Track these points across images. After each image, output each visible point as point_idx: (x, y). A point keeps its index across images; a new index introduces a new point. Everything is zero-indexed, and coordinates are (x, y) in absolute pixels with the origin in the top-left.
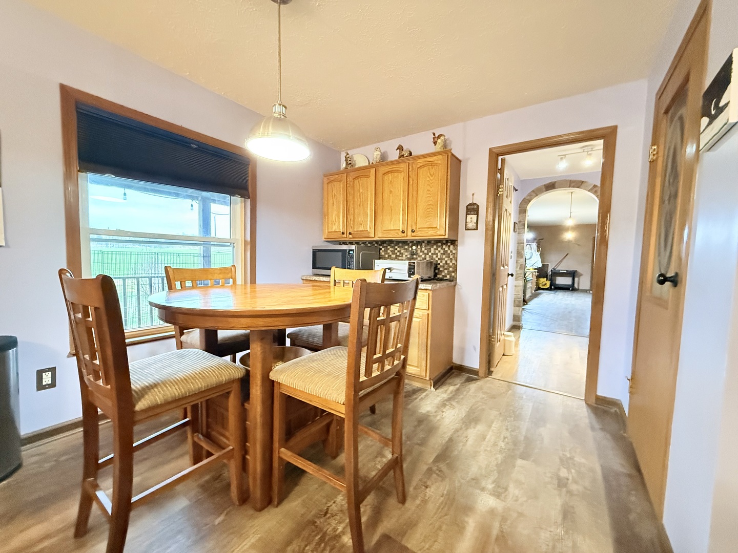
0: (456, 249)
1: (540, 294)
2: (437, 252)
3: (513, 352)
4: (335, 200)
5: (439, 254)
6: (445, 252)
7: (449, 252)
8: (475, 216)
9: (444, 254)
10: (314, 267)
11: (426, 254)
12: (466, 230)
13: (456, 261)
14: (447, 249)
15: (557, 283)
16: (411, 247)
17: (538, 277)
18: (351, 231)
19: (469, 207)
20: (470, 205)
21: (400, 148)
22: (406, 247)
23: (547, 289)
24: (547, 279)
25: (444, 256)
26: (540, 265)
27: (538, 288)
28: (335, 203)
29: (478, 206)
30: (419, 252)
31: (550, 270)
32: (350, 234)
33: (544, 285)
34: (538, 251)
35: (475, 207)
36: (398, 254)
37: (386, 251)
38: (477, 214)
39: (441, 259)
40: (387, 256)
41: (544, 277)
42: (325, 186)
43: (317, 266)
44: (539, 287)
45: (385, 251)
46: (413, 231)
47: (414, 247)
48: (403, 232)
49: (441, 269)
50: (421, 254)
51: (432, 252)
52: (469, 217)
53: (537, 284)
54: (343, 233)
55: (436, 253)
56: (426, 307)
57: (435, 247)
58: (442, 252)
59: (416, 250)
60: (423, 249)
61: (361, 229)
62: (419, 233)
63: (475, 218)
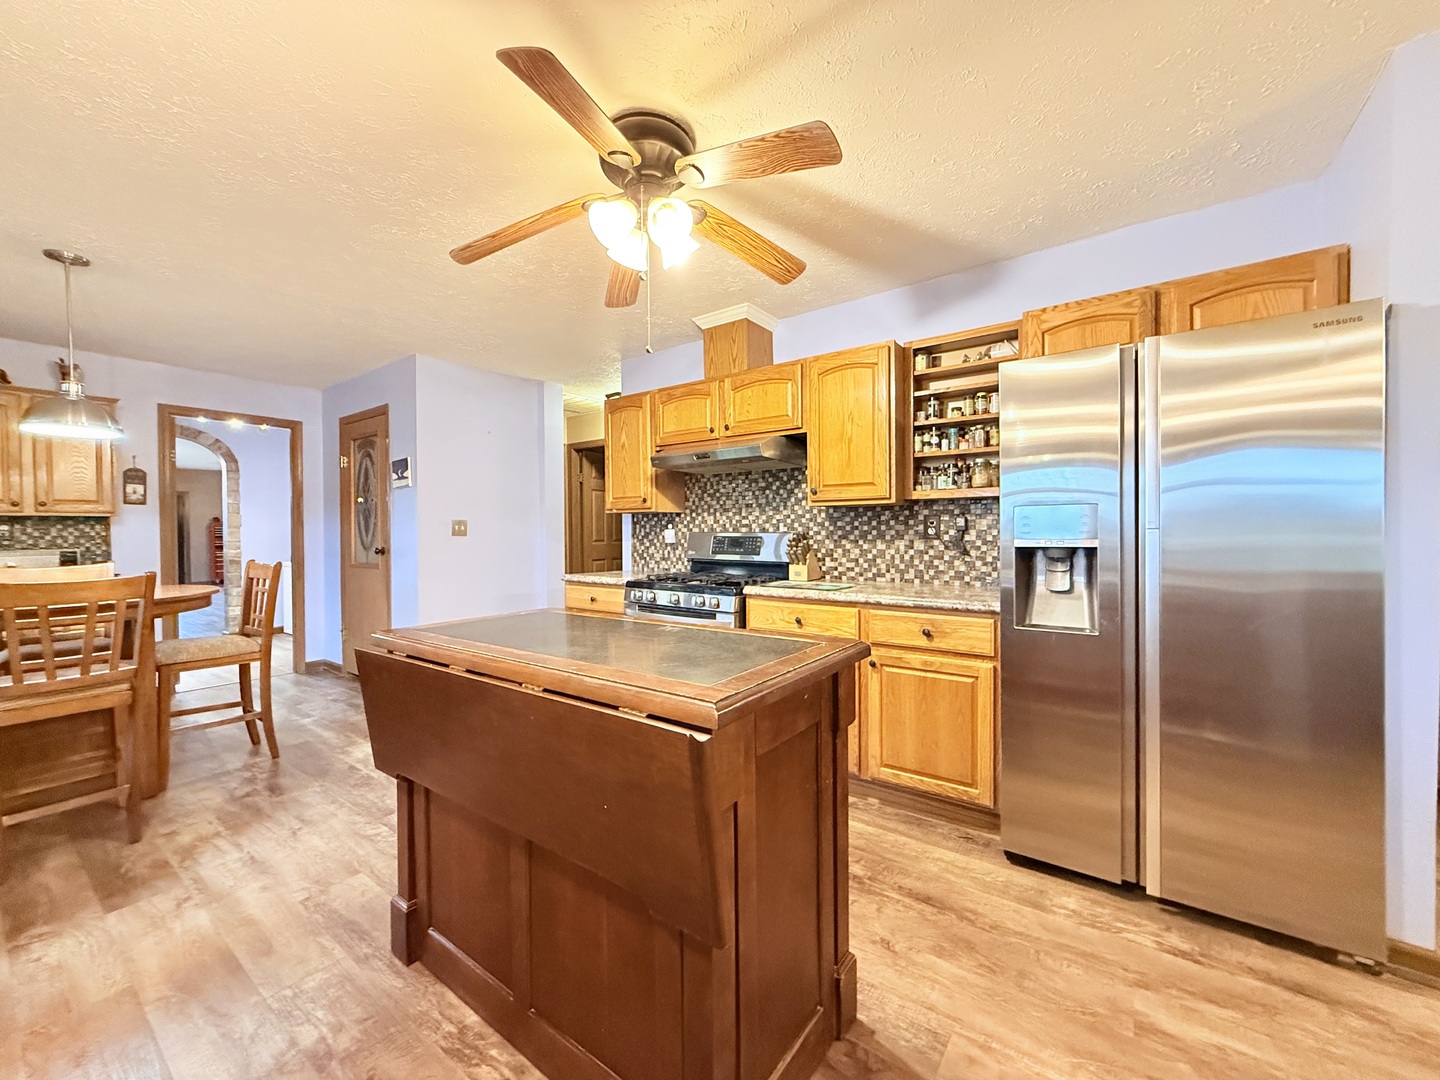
0: (107, 529)
2: (65, 534)
6: (83, 535)
7: (92, 533)
8: (141, 487)
9: (82, 537)
12: (125, 502)
13: (108, 544)
14: (87, 530)
19: (129, 473)
20: (129, 470)
25: (82, 541)
29: (145, 474)
35: (140, 474)
38: (145, 485)
46: (41, 504)
50: (24, 538)
51: (53, 534)
52: (130, 488)
57: (59, 526)
58: (77, 533)
59: (11, 533)
60: (29, 530)
62: (58, 508)
63: (140, 489)
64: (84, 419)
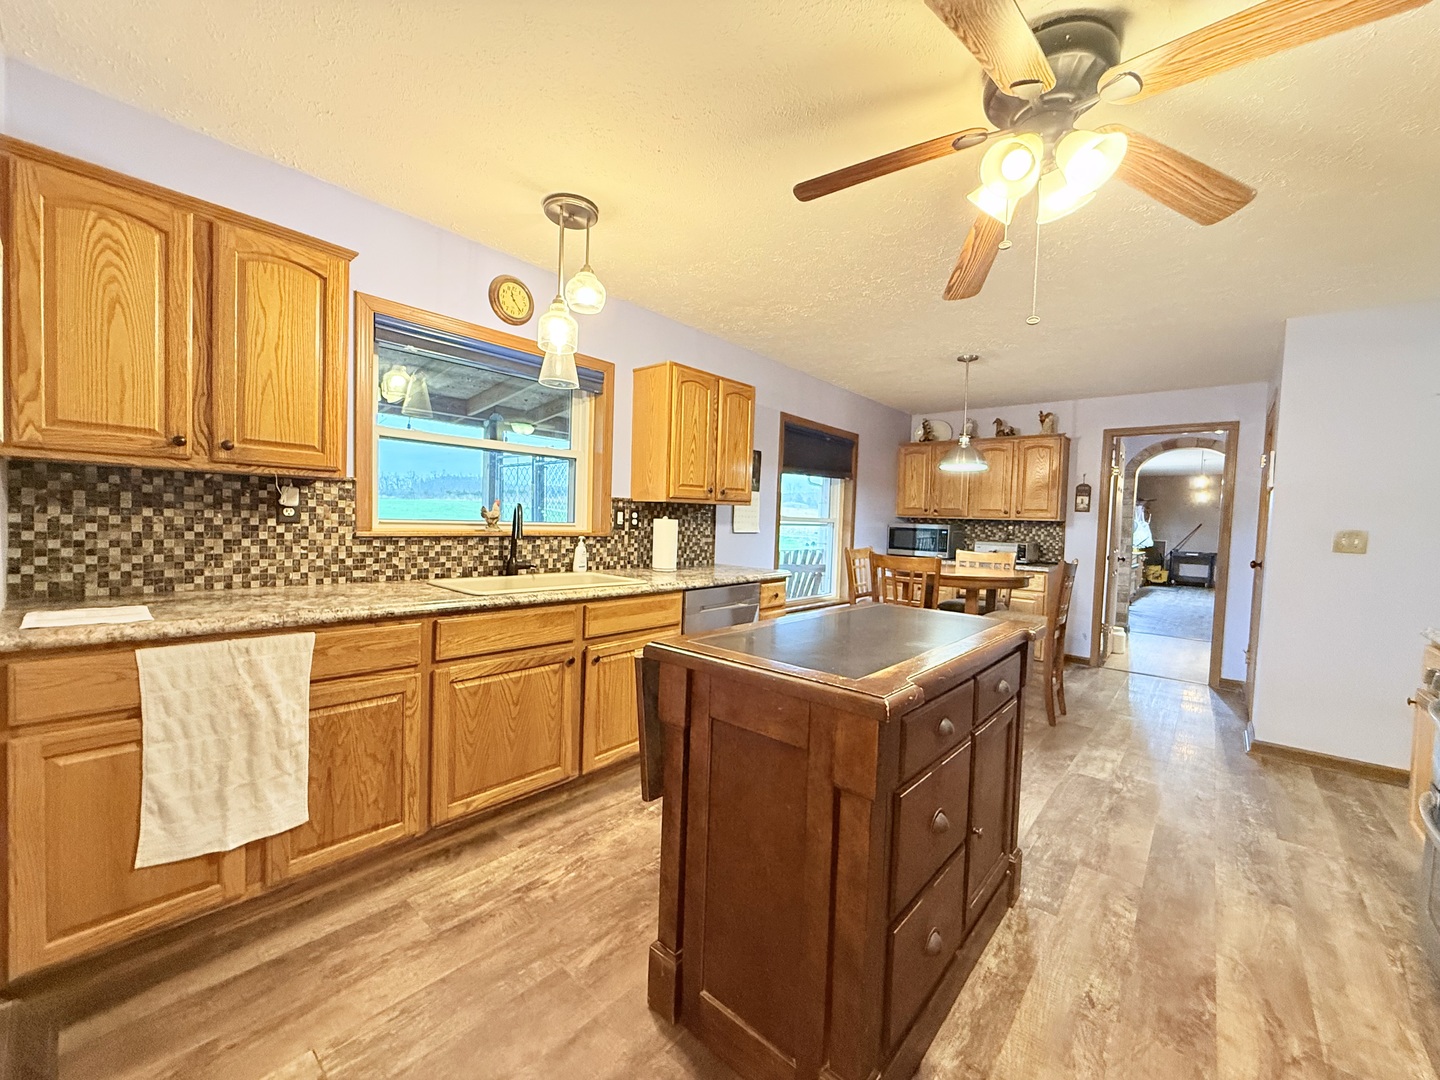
0: (1063, 531)
1: (1151, 591)
2: (1039, 533)
3: (1124, 650)
4: (914, 473)
5: (1042, 536)
7: (1054, 534)
8: (1087, 498)
9: (1048, 535)
10: (891, 546)
11: (1025, 535)
12: (1076, 511)
13: (1064, 543)
14: (1051, 531)
15: (1181, 574)
16: (1007, 527)
17: (1147, 563)
18: (936, 508)
19: (1080, 488)
20: (1080, 485)
21: (999, 422)
22: (1000, 527)
23: (1163, 585)
24: (1162, 567)
25: (1048, 538)
26: (1150, 543)
27: (1147, 583)
28: (915, 476)
29: (1090, 488)
30: (1017, 532)
31: (1167, 551)
32: (935, 511)
33: (1157, 578)
34: (1146, 520)
35: (1087, 488)
36: (989, 533)
37: (973, 531)
38: (1089, 495)
39: (1045, 542)
40: (974, 535)
41: (1157, 564)
42: (902, 457)
43: (896, 545)
44: (1148, 581)
45: (971, 530)
46: (1018, 512)
47: (1011, 527)
48: (1006, 513)
49: (1045, 552)
50: (1020, 535)
51: (1034, 533)
52: (1079, 499)
53: (1145, 575)
54: (926, 510)
55: (1041, 535)
56: (1042, 589)
57: (1036, 528)
58: (1046, 533)
59: (1014, 531)
60: (1022, 530)
61: (951, 506)
62: (1026, 515)
63: (1086, 499)
64: (977, 460)
